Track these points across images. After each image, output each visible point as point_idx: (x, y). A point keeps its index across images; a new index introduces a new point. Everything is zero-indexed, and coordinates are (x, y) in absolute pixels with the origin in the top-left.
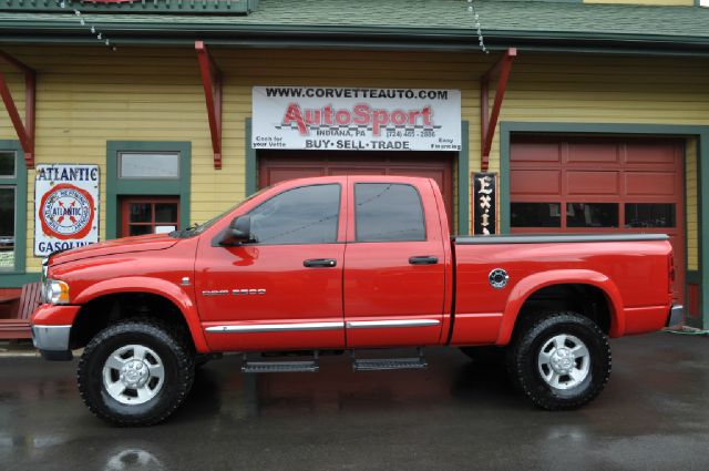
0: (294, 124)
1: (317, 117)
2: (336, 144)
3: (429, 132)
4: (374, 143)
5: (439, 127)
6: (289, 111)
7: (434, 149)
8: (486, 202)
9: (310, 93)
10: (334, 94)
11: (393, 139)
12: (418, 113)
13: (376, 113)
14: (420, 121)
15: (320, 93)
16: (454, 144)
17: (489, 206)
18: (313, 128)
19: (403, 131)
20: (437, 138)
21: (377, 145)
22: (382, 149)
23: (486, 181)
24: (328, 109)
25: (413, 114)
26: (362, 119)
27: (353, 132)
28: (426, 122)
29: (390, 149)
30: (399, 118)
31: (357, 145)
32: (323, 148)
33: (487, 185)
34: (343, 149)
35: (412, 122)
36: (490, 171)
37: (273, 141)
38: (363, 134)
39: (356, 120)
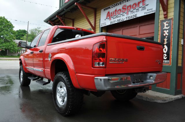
0: (108, 18)
1: (113, 13)
2: (117, 21)
3: (144, 8)
4: (126, 18)
5: (148, 5)
6: (108, 14)
7: (146, 14)
8: (166, 33)
9: (113, 6)
10: (118, 5)
11: (132, 15)
12: (140, 2)
13: (128, 7)
14: (141, 5)
15: (114, 5)
16: (153, 10)
17: (167, 34)
18: (112, 18)
19: (135, 10)
20: (146, 10)
21: (127, 18)
22: (129, 19)
23: (167, 23)
24: (116, 10)
25: (139, 3)
26: (124, 10)
27: (121, 16)
28: (143, 4)
29: (131, 18)
30: (134, 6)
31: (122, 20)
32: (114, 23)
33: (167, 25)
34: (119, 22)
35: (138, 6)
36: (169, 18)
37: (104, 24)
38: (124, 15)
39: (122, 11)
